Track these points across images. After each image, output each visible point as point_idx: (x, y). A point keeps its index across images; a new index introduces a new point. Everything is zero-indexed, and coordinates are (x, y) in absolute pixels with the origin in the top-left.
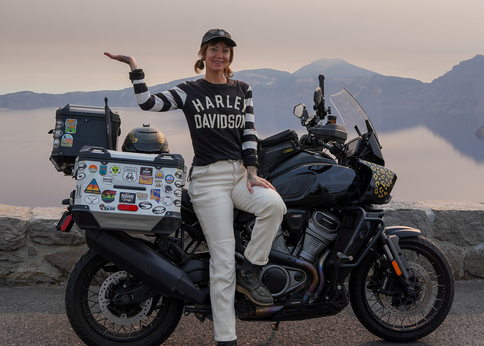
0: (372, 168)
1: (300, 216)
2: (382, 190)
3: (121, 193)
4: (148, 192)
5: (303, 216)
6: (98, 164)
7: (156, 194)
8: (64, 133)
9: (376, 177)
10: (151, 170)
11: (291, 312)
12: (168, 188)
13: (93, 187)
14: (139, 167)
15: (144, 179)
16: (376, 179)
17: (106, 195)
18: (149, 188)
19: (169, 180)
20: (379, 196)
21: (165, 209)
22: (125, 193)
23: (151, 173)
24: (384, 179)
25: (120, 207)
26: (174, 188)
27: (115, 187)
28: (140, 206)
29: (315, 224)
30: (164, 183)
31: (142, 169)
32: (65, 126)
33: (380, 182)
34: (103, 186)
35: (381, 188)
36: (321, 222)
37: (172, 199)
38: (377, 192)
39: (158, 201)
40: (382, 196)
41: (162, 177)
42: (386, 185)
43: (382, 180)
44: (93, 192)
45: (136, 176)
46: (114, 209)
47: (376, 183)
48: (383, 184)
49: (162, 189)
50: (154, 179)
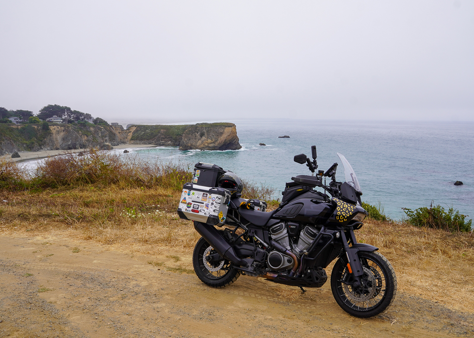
0: (338, 203)
1: (295, 227)
2: (342, 218)
3: (194, 204)
4: (204, 205)
5: (296, 227)
6: (187, 191)
7: (207, 206)
8: (195, 177)
9: (339, 209)
10: (207, 194)
11: (283, 279)
12: (212, 204)
13: (184, 201)
14: (202, 193)
15: (204, 199)
16: (338, 210)
17: (188, 205)
18: (205, 203)
19: (213, 200)
20: (340, 221)
21: (209, 213)
22: (195, 204)
23: (207, 196)
24: (345, 211)
25: (193, 211)
26: (215, 204)
27: (192, 201)
28: (200, 211)
29: (304, 234)
30: (211, 201)
31: (204, 194)
32: (195, 173)
33: (341, 212)
34: (188, 200)
35: (342, 216)
36: (307, 232)
37: (213, 209)
38: (338, 219)
39: (207, 209)
40: (342, 221)
41: (211, 198)
42: (346, 214)
43: (343, 211)
44: (184, 203)
45: (201, 197)
46: (190, 211)
47: (338, 213)
48: (343, 214)
49: (210, 204)
50: (208, 199)
